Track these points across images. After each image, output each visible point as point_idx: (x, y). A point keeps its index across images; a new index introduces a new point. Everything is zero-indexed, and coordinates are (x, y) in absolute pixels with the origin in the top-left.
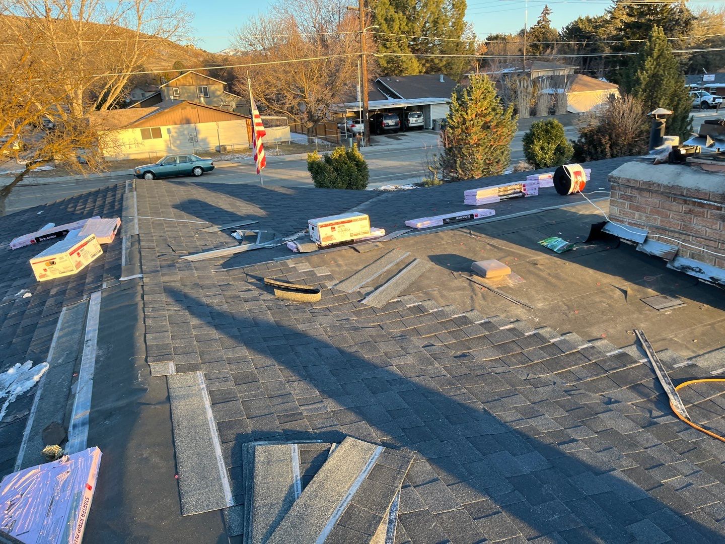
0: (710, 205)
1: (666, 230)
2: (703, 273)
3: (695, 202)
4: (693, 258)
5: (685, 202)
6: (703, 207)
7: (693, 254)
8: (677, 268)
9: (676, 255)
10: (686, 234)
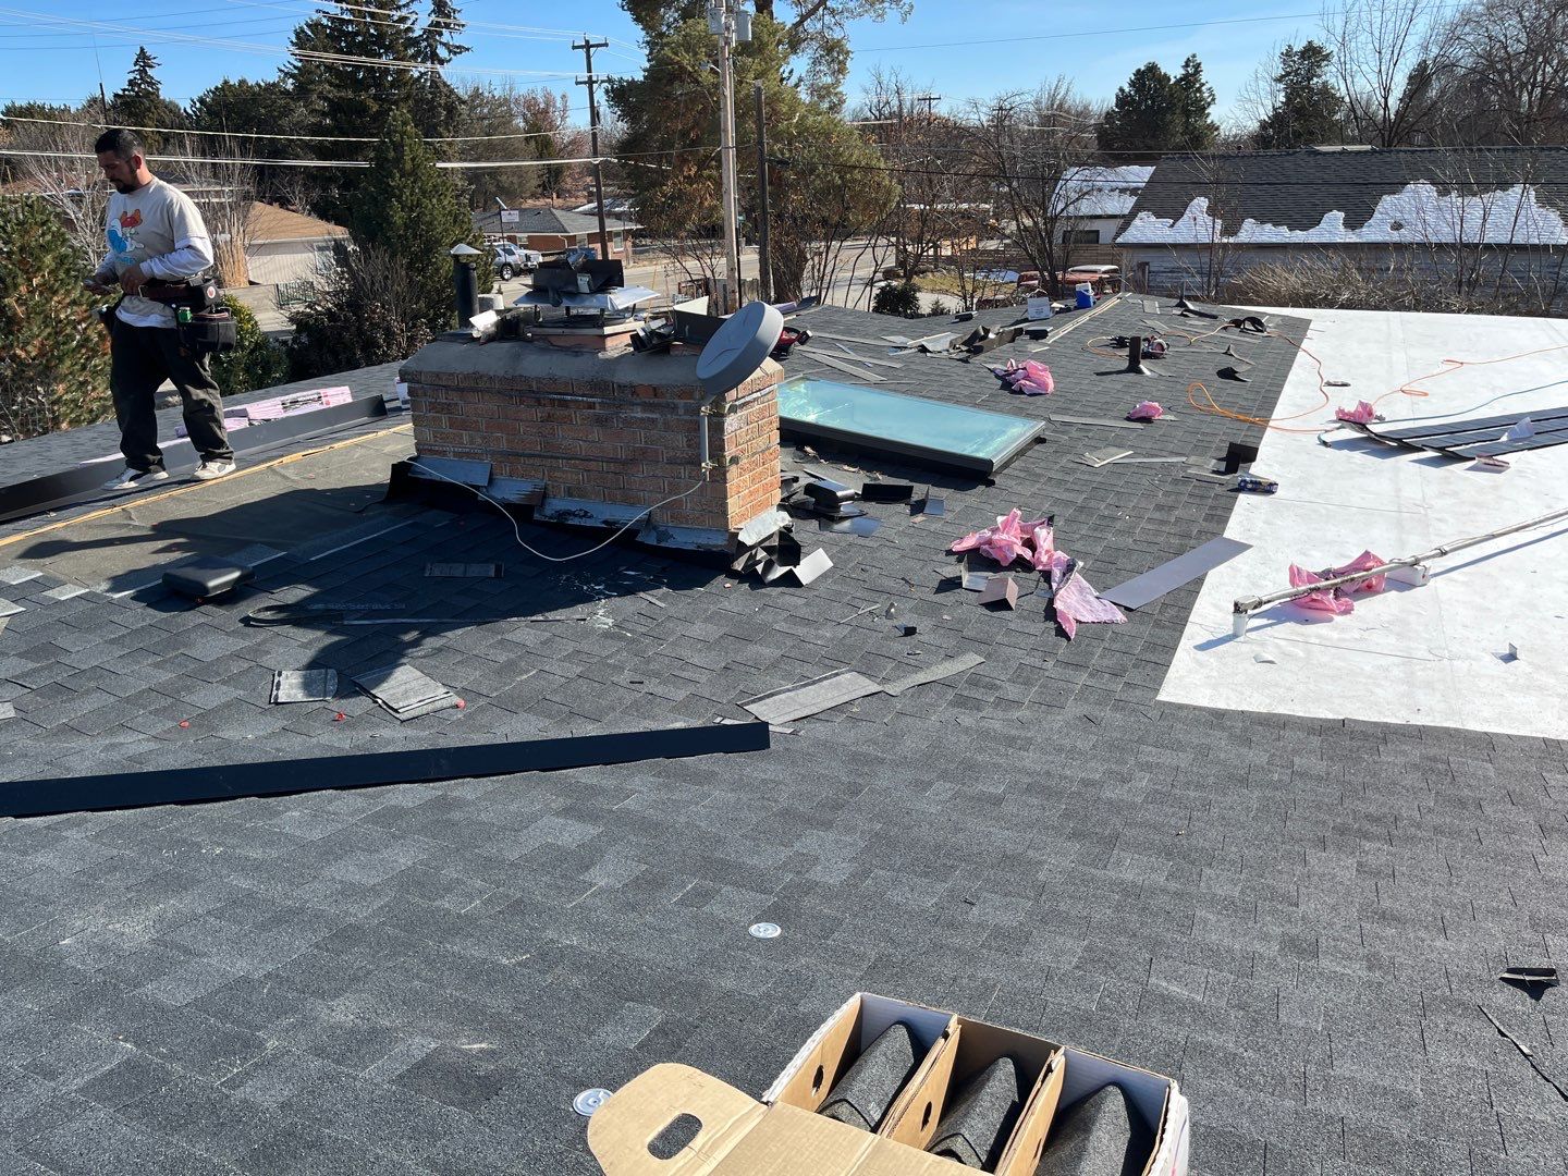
0: (577, 401)
1: (517, 455)
2: (591, 517)
3: (554, 399)
4: (570, 495)
5: (538, 402)
6: (567, 407)
7: (569, 488)
8: (551, 518)
9: (544, 496)
10: (552, 457)
